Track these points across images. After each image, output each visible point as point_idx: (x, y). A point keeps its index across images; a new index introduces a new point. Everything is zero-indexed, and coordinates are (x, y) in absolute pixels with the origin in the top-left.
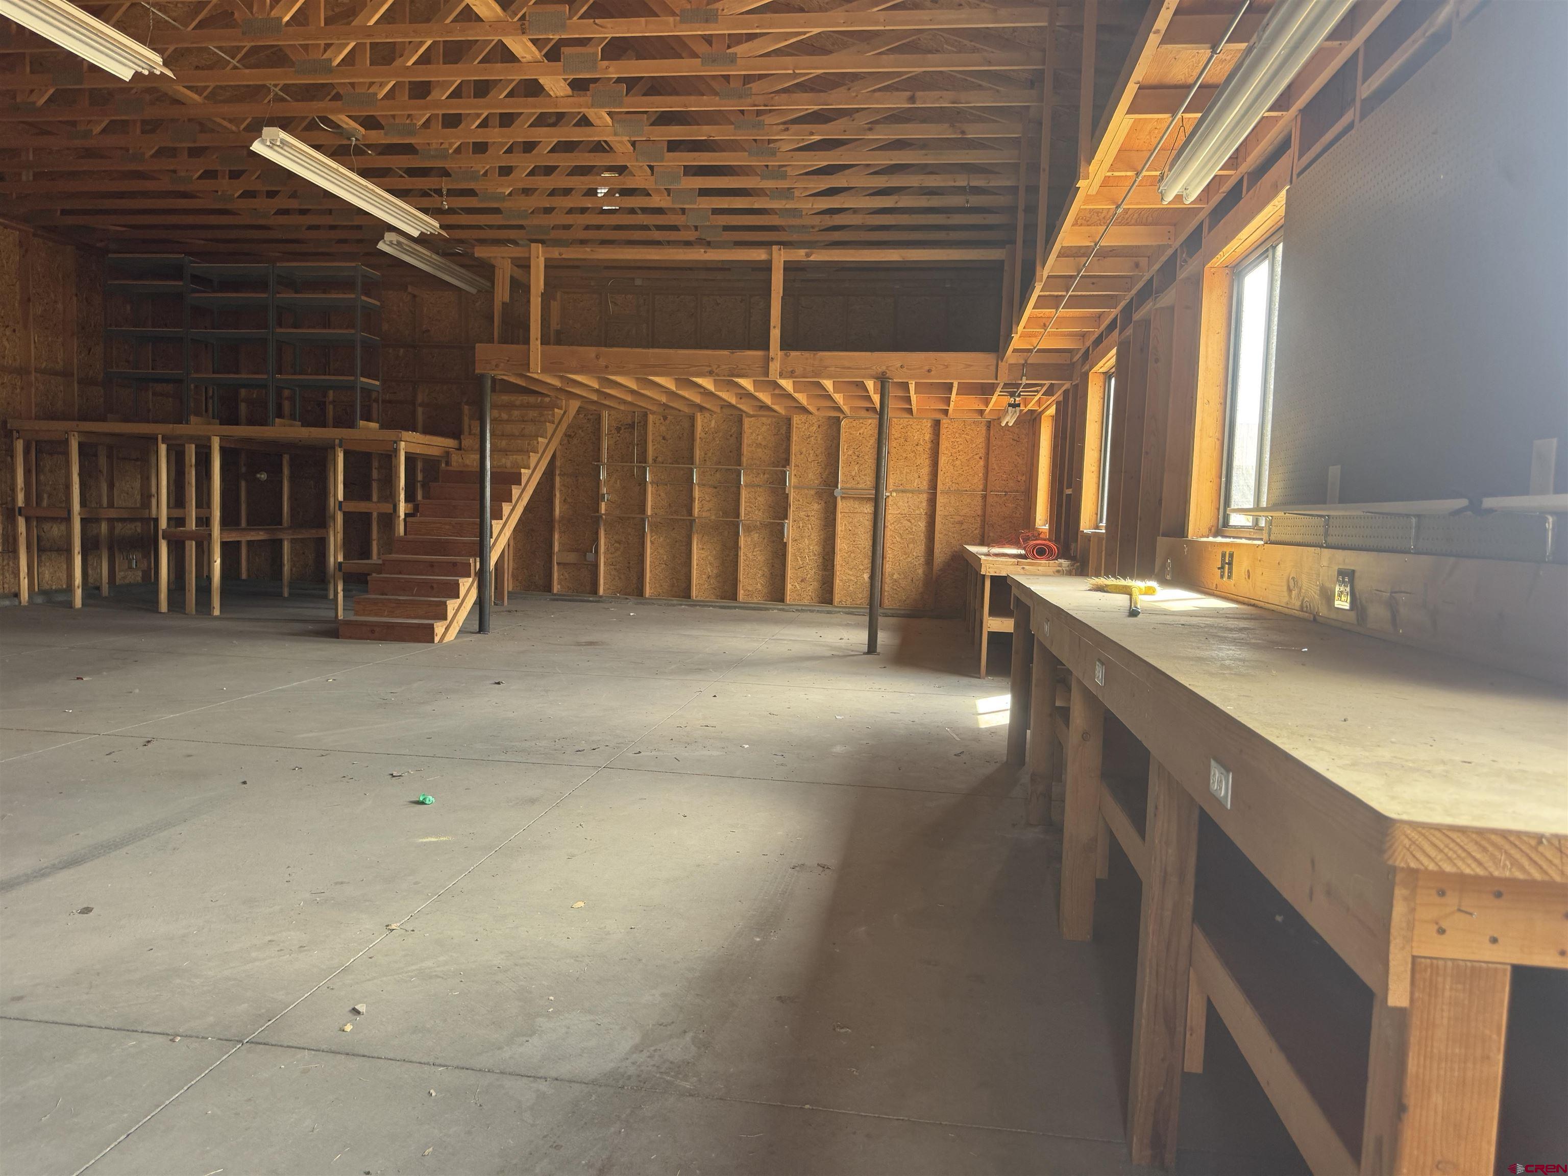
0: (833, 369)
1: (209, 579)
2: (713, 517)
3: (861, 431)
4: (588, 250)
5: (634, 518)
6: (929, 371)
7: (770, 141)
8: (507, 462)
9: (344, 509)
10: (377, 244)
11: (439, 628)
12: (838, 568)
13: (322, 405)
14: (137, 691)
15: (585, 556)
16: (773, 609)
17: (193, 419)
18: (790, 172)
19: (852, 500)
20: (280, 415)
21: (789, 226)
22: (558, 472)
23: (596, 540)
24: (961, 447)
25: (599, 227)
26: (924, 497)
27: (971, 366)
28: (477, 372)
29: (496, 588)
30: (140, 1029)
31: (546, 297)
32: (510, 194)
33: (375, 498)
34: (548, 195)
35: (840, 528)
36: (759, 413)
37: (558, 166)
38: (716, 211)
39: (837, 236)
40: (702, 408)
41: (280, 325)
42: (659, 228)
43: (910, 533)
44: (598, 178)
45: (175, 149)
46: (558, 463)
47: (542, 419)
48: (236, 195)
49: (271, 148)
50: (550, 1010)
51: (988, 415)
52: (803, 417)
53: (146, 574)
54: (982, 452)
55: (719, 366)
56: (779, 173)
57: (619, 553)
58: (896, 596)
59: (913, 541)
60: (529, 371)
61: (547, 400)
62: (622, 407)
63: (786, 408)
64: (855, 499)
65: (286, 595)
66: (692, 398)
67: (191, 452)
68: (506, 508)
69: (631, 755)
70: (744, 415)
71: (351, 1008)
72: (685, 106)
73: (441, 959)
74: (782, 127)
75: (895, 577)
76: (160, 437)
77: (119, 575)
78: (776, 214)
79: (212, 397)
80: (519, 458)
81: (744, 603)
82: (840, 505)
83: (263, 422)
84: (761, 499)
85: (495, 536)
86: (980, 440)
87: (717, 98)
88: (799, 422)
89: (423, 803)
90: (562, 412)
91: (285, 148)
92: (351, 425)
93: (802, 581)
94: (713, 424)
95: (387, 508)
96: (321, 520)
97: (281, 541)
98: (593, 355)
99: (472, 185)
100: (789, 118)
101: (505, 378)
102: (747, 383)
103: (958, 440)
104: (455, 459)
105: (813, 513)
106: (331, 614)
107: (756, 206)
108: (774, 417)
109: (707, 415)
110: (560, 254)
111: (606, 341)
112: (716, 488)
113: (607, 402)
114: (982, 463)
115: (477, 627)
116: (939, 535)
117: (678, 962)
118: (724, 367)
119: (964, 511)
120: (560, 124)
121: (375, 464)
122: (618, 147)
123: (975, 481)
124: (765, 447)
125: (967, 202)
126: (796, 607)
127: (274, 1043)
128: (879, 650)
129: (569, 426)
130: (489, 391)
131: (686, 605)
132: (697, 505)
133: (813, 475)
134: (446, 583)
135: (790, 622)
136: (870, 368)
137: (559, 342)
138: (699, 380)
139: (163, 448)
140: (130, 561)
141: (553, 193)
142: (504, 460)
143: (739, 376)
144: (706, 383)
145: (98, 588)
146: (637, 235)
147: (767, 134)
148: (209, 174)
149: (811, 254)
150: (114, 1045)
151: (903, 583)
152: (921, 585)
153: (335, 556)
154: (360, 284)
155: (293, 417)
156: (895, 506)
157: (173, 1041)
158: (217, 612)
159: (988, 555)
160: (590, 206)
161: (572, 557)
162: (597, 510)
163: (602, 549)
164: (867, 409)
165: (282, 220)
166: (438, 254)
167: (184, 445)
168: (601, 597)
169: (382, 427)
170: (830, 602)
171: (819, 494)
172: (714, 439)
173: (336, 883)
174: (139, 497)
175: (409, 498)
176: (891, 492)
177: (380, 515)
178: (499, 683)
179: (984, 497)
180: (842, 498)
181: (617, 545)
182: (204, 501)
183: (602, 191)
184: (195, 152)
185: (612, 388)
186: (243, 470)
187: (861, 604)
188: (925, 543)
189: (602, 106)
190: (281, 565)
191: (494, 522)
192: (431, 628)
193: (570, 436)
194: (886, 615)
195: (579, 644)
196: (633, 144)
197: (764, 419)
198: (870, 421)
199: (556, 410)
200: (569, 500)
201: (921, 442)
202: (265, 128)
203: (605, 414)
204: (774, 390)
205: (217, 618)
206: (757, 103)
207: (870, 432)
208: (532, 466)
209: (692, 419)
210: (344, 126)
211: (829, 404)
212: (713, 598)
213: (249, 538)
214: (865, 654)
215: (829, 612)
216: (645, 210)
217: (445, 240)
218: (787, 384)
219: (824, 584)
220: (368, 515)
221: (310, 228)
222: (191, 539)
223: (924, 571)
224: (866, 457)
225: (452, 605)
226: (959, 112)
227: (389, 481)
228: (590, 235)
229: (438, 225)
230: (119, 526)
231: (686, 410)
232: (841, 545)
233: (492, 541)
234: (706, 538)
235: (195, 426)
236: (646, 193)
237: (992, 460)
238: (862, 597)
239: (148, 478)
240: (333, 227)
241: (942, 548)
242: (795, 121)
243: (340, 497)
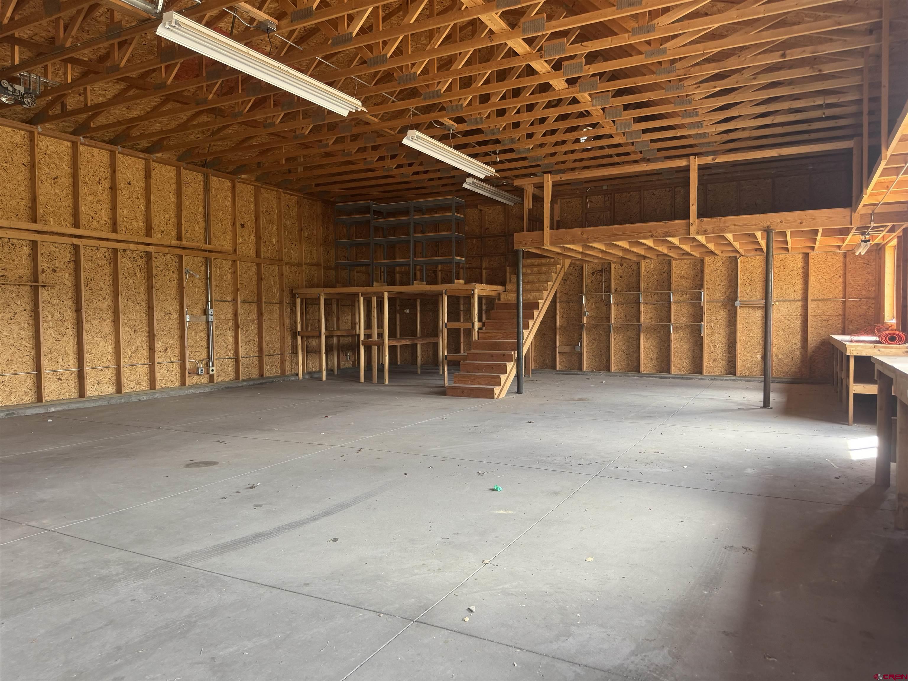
0: (733, 227)
1: (383, 366)
2: (653, 323)
3: (752, 264)
4: (577, 173)
5: (603, 325)
6: (801, 223)
7: (687, 96)
8: (531, 297)
9: (448, 327)
10: (462, 184)
11: (497, 390)
12: (739, 352)
13: (435, 272)
14: (353, 423)
15: (575, 348)
16: (695, 379)
17: (375, 284)
18: (700, 112)
19: (747, 308)
20: (415, 280)
21: (700, 144)
22: (558, 301)
23: (581, 338)
24: (825, 270)
25: (582, 160)
26: (799, 304)
27: (831, 217)
28: (515, 248)
29: (525, 367)
30: (363, 607)
31: (552, 203)
32: (532, 148)
33: (462, 320)
34: (553, 146)
35: (739, 327)
36: (682, 257)
37: (559, 129)
38: (653, 141)
39: (732, 145)
40: (644, 257)
41: (415, 233)
42: (618, 155)
43: (790, 328)
44: (582, 132)
45: (365, 147)
46: (558, 296)
47: (550, 271)
48: (394, 167)
49: (412, 141)
50: (579, 622)
51: (844, 249)
52: (712, 258)
53: (354, 363)
54: (841, 273)
55: (657, 232)
56: (694, 113)
57: (594, 346)
58: (781, 369)
59: (792, 333)
60: (543, 245)
61: (552, 260)
62: (596, 261)
63: (700, 253)
64: (749, 307)
65: (419, 372)
66: (639, 252)
67: (374, 300)
68: (531, 322)
69: (611, 468)
70: (672, 259)
71: (467, 608)
72: (635, 83)
73: (514, 584)
74: (695, 86)
75: (780, 357)
76: (360, 294)
77: (342, 363)
78: (691, 137)
79: (383, 272)
80: (537, 294)
81: (675, 375)
82: (739, 311)
83: (408, 283)
84: (685, 311)
85: (525, 338)
86: (839, 265)
87: (655, 75)
88: (709, 261)
89: (496, 490)
90: (561, 267)
91: (419, 140)
92: (450, 282)
93: (714, 360)
94: (652, 266)
95: (468, 325)
96: (435, 333)
97: (416, 345)
98: (580, 233)
99: (513, 146)
100: (700, 80)
101: (530, 250)
102: (675, 240)
103: (822, 266)
104: (503, 297)
105: (720, 317)
106: (441, 382)
107: (679, 135)
108: (693, 259)
109: (648, 261)
110: (561, 178)
111: (585, 223)
112: (654, 304)
113: (587, 259)
114: (841, 280)
115: (516, 390)
116: (811, 329)
117: (655, 602)
118: (660, 232)
119: (829, 313)
120: (560, 105)
121: (462, 302)
122: (594, 113)
123: (836, 292)
124: (687, 278)
125: (824, 114)
126: (710, 377)
127: (429, 623)
128: (771, 405)
129: (564, 275)
130: (521, 258)
131: (638, 376)
132: (642, 316)
133: (720, 293)
134: (499, 365)
135: (707, 387)
136: (758, 224)
137: (558, 228)
138: (644, 241)
139: (362, 299)
140: (347, 356)
141: (556, 144)
142: (529, 296)
143: (670, 236)
144: (649, 242)
145: (333, 370)
146: (605, 161)
147: (686, 92)
148: (382, 158)
149: (716, 158)
150: (351, 615)
151: (786, 361)
152: (799, 362)
153: (443, 351)
154: (454, 207)
155: (422, 280)
156: (778, 311)
157: (379, 616)
158: (387, 382)
159: (851, 341)
160: (577, 148)
161: (567, 349)
162: (581, 321)
163: (585, 344)
164: (756, 250)
165: (416, 177)
166: (493, 186)
167: (371, 298)
168: (585, 372)
169: (466, 283)
170: (734, 374)
171: (724, 305)
172: (653, 275)
173: (455, 534)
174: (350, 324)
175: (480, 320)
176: (775, 302)
177: (465, 329)
178: (531, 422)
179: (844, 303)
180: (740, 307)
181: (593, 341)
182: (380, 326)
183: (583, 139)
184: (375, 148)
185: (590, 250)
186: (398, 308)
187: (756, 375)
188: (801, 334)
189: (585, 91)
190: (416, 357)
191: (524, 331)
192: (493, 390)
193: (565, 280)
194: (774, 382)
195: (574, 400)
196: (603, 109)
197: (685, 261)
198: (758, 257)
199: (557, 266)
200: (565, 316)
201: (795, 268)
202: (409, 131)
203: (585, 266)
204: (693, 243)
205: (387, 385)
206: (679, 74)
207: (759, 264)
208: (545, 298)
209: (639, 264)
210: (447, 124)
211: (731, 248)
212: (654, 372)
213: (402, 344)
214: (761, 408)
215: (733, 380)
216: (609, 146)
217: (497, 178)
218: (702, 239)
219: (729, 362)
220: (459, 329)
221: (429, 180)
222: (375, 345)
223: (801, 353)
224: (756, 280)
225: (503, 377)
226: (815, 58)
227: (469, 311)
228: (577, 164)
229: (494, 171)
230: (341, 339)
231: (635, 259)
232: (740, 337)
233: (524, 341)
234: (649, 335)
235: (376, 287)
236: (611, 136)
237: (849, 277)
238: (757, 370)
239: (355, 315)
240: (440, 179)
241: (813, 337)
242: (702, 82)
243: (446, 320)
